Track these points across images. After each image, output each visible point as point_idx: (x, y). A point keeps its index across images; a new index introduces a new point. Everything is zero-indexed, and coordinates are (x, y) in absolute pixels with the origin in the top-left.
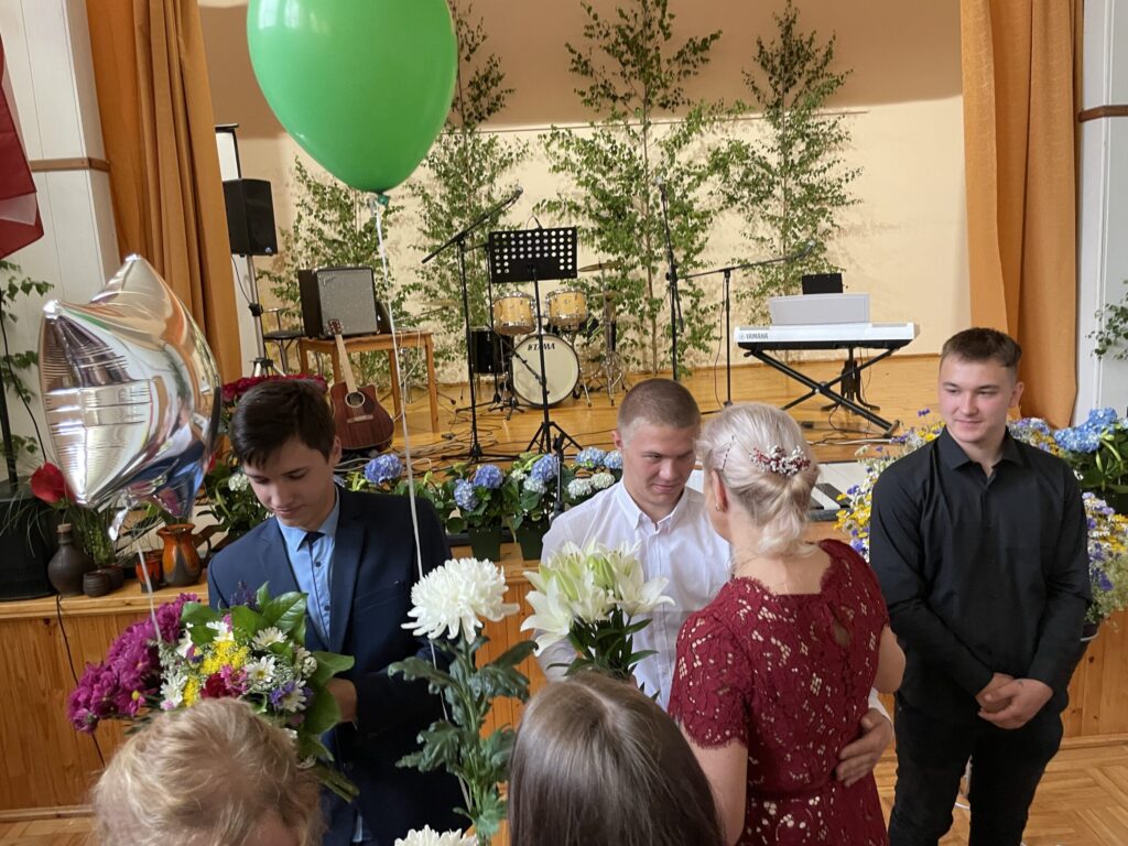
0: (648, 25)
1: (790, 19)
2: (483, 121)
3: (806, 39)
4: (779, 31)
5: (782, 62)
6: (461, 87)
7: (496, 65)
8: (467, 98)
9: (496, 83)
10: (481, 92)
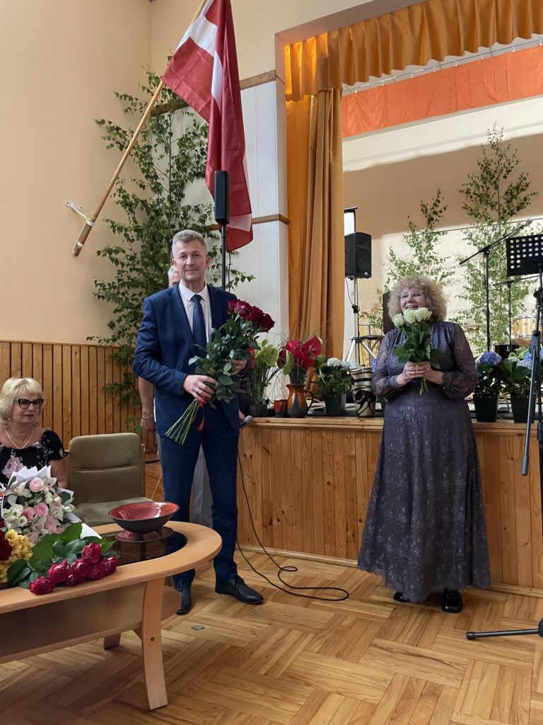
2: (513, 215)
6: (499, 196)
7: (525, 179)
8: (503, 202)
9: (524, 190)
10: (513, 197)
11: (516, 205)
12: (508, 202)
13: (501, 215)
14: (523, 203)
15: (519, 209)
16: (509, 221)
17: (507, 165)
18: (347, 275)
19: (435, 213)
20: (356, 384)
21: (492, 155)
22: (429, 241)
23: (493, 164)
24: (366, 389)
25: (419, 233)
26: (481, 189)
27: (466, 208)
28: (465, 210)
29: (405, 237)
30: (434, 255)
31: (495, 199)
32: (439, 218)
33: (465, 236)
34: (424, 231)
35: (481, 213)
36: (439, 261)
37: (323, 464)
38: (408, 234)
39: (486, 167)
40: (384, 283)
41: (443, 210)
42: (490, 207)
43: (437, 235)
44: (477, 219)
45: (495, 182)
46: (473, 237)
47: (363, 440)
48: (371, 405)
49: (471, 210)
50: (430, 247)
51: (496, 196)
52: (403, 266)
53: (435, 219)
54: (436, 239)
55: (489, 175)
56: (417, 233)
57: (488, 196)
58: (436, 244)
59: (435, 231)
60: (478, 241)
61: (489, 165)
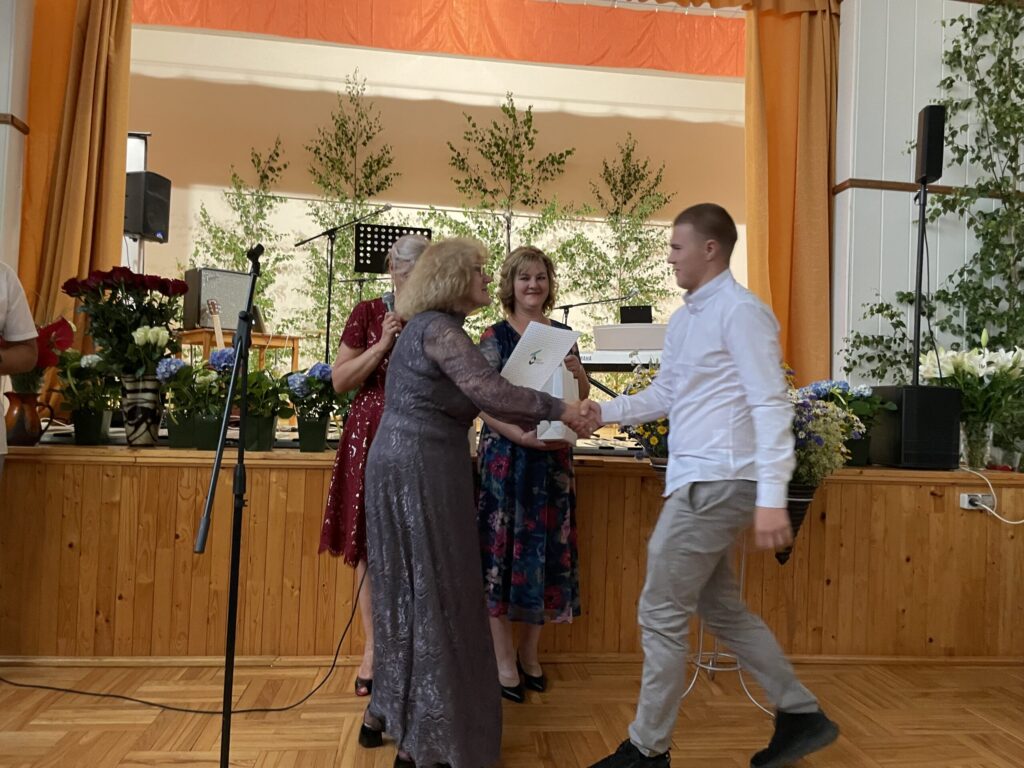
0: (517, 138)
1: (630, 148)
2: (372, 196)
3: (641, 164)
4: (621, 157)
5: (622, 181)
6: (356, 166)
7: (388, 152)
8: (360, 175)
9: (387, 166)
10: (372, 172)
11: (375, 184)
12: (366, 177)
13: (357, 193)
14: (384, 183)
15: (378, 189)
16: (365, 202)
17: (368, 128)
18: (126, 232)
19: (271, 169)
20: (129, 396)
21: (350, 112)
22: (261, 207)
23: (350, 123)
24: (146, 405)
25: (246, 192)
26: (334, 152)
27: (313, 172)
28: (312, 175)
29: (226, 194)
30: (267, 228)
31: (350, 170)
32: (275, 178)
33: (310, 210)
34: (254, 191)
35: (332, 183)
36: (273, 237)
37: (63, 516)
38: (231, 191)
39: (342, 125)
40: (190, 255)
41: (282, 167)
42: (344, 179)
43: (272, 201)
44: (327, 191)
45: (352, 148)
46: (321, 213)
47: (135, 480)
48: (152, 428)
49: (320, 177)
50: (260, 216)
51: (352, 166)
52: (220, 234)
53: (270, 178)
54: (271, 206)
55: (344, 136)
56: (244, 192)
57: (342, 163)
58: (270, 213)
59: (270, 194)
60: (327, 220)
61: (346, 122)
